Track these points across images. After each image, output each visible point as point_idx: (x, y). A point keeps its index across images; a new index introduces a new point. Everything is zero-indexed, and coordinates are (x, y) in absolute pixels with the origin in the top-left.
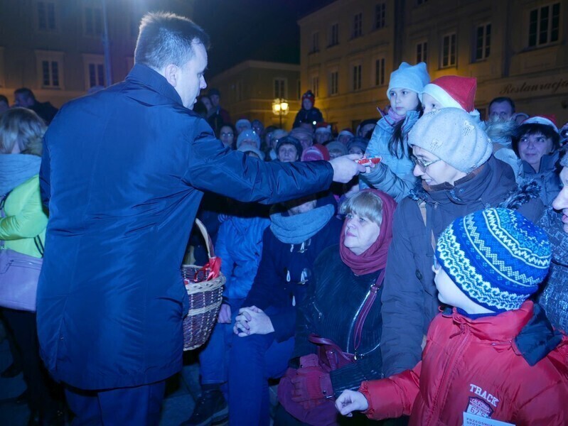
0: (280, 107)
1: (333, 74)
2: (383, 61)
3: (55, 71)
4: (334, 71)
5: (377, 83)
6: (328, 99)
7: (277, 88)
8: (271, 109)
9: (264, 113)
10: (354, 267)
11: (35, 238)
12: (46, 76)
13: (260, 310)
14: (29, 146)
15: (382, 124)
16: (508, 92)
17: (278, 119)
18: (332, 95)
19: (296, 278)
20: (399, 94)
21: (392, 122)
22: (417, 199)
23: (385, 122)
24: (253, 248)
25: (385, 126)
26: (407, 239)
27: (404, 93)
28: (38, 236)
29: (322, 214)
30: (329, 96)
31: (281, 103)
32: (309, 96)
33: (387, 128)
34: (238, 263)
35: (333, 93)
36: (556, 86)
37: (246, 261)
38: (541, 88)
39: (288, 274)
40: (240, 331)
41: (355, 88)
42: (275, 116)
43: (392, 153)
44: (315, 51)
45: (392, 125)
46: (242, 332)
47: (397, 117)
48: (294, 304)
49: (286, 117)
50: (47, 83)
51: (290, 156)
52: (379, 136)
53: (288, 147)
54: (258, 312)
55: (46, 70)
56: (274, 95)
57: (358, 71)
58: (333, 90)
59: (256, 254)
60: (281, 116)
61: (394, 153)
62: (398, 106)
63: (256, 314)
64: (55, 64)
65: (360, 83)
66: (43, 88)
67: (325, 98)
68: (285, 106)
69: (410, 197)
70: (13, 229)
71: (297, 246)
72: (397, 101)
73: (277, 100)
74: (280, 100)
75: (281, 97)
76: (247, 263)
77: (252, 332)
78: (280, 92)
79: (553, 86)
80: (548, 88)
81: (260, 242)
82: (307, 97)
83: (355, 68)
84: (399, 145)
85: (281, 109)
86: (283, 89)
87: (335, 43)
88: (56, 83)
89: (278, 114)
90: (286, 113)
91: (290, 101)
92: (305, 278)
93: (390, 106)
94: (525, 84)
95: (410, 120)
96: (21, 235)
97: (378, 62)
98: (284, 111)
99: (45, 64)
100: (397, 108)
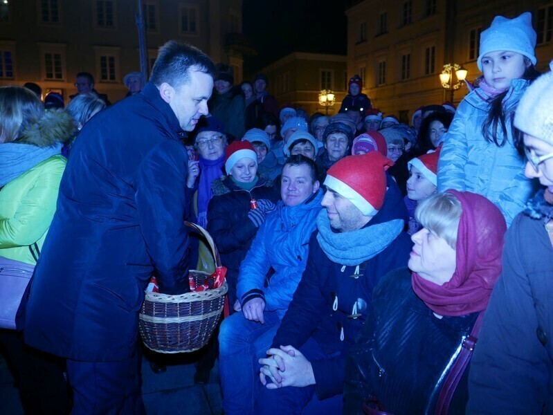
0: (326, 98)
1: (381, 64)
2: (433, 48)
3: (112, 65)
4: (381, 61)
5: (427, 72)
6: (375, 90)
7: (323, 80)
8: (317, 100)
9: (311, 104)
10: (429, 299)
11: (30, 246)
12: (104, 71)
13: (297, 353)
14: (24, 133)
15: (472, 99)
17: (325, 110)
18: (380, 85)
19: (345, 309)
20: (497, 60)
21: (486, 98)
22: (538, 216)
23: (477, 97)
24: (297, 250)
25: (477, 102)
26: (525, 277)
27: (504, 58)
28: (35, 244)
29: (382, 234)
30: (377, 86)
31: (327, 94)
32: (357, 80)
33: (480, 104)
34: (275, 267)
35: (380, 83)
37: (283, 267)
39: (336, 301)
40: (268, 380)
41: (403, 77)
42: (322, 107)
43: (487, 139)
44: (363, 40)
45: (487, 101)
46: (272, 382)
47: (494, 90)
48: (342, 337)
49: (332, 108)
50: (104, 77)
51: (341, 147)
52: (466, 116)
53: (338, 136)
54: (294, 356)
55: (104, 65)
56: (321, 86)
57: (406, 60)
58: (380, 80)
59: (299, 257)
60: (327, 107)
61: (491, 138)
62: (496, 76)
63: (291, 358)
64: (112, 59)
65: (408, 73)
66: (101, 82)
67: (371, 89)
68: (331, 97)
69: (526, 214)
70: (6, 236)
71: (351, 269)
72: (495, 70)
73: (324, 92)
74: (327, 91)
75: (328, 88)
76: (286, 269)
77: (285, 384)
78: (326, 83)
81: (305, 244)
82: (354, 82)
83: (404, 57)
84: (499, 127)
85: (327, 100)
86: (329, 80)
87: (383, 32)
88: (113, 77)
89: (324, 105)
90: (333, 104)
91: (337, 93)
92: (359, 311)
93: (483, 77)
95: (514, 92)
96: (16, 242)
97: (428, 50)
98: (330, 102)
99: (103, 59)
100: (494, 80)
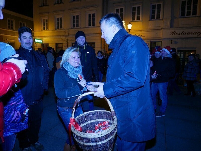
1: (58, 19)
2: (94, 14)
5: (89, 25)
7: (9, 24)
16: (174, 35)
36: (199, 34)
38: (192, 34)
44: (44, 5)
67: (52, 30)
79: (198, 34)
80: (196, 34)
83: (74, 16)
86: (12, 25)
87: (59, 3)
94: (183, 31)
97: (89, 15)
